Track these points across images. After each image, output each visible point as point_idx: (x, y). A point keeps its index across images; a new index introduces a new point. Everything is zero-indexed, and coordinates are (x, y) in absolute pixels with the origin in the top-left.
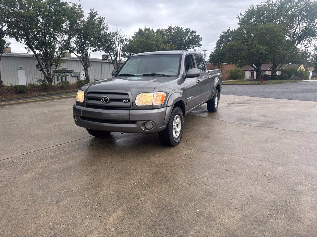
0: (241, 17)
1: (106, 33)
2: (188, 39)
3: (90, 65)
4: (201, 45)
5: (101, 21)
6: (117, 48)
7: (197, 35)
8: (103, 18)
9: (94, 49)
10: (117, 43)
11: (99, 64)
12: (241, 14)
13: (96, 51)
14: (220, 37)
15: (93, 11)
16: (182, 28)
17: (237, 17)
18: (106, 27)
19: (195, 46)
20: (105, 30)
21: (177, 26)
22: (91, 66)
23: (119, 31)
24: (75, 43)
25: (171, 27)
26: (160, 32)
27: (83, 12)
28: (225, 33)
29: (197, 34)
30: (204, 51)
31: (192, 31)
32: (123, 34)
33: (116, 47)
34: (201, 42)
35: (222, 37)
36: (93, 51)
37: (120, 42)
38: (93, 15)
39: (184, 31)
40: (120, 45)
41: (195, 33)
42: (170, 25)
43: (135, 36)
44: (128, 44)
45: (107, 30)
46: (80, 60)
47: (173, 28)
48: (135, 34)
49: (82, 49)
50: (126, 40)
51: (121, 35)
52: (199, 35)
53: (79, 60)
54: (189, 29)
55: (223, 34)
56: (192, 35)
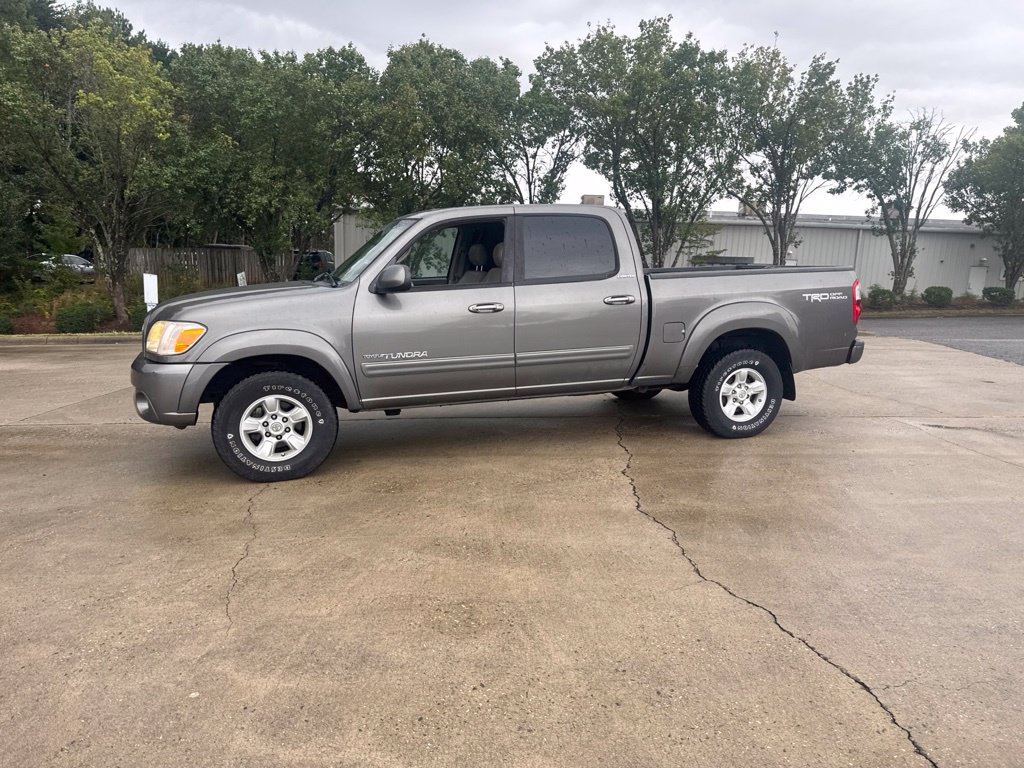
1: (884, 127)
3: (797, 239)
5: (862, 89)
6: (914, 178)
8: (872, 76)
9: (834, 184)
10: (919, 158)
13: (840, 190)
15: (824, 62)
20: (878, 116)
22: (800, 242)
24: (755, 170)
27: (791, 70)
32: (944, 126)
33: (912, 175)
36: (832, 192)
37: (932, 155)
38: (820, 73)
40: (928, 165)
43: (1015, 125)
44: (980, 162)
45: (887, 115)
46: (765, 225)
49: (782, 187)
50: (966, 145)
51: (933, 129)
53: (760, 222)
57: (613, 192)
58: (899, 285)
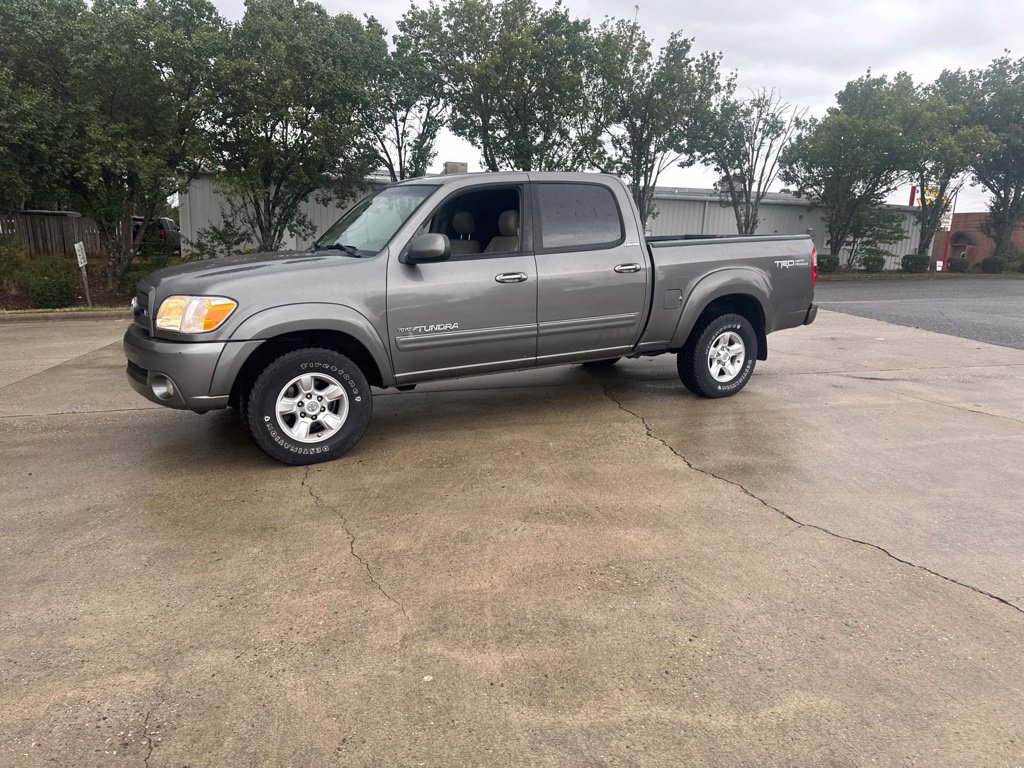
1: (728, 103)
3: (655, 211)
5: (708, 66)
6: (755, 153)
8: (717, 54)
9: (684, 157)
10: (759, 135)
11: (698, 209)
13: (690, 164)
15: (680, 39)
18: (730, 85)
20: (724, 93)
22: (658, 213)
23: (768, 96)
24: (616, 142)
25: (1006, 62)
27: (649, 45)
32: (781, 104)
33: (753, 150)
36: (682, 165)
37: (770, 132)
38: (677, 50)
40: (767, 141)
42: (999, 55)
44: (808, 139)
45: (731, 92)
47: (1012, 62)
48: (840, 102)
49: (640, 161)
50: (798, 123)
51: (772, 108)
57: (484, 160)
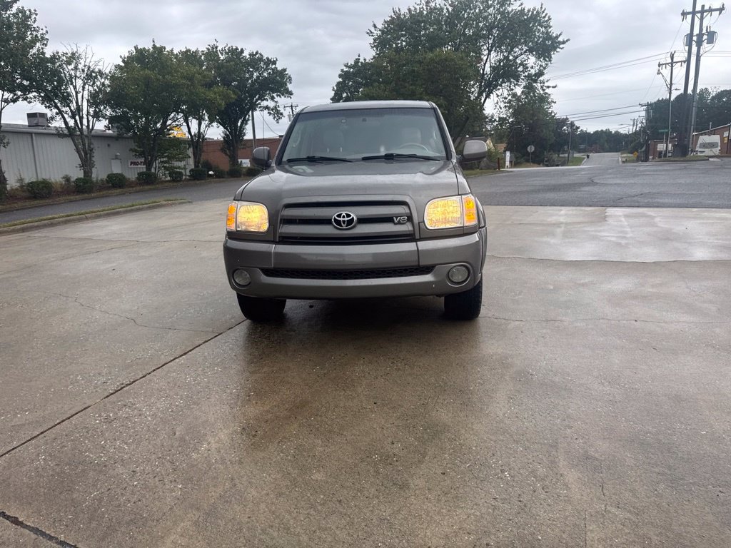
0: (377, 33)
1: (43, 53)
2: (258, 77)
3: (5, 141)
4: (290, 93)
5: (26, 18)
6: (80, 96)
7: (279, 69)
8: (33, 11)
9: (7, 95)
10: (79, 82)
11: (27, 139)
12: (375, 26)
13: (14, 101)
14: (340, 76)
16: (242, 51)
17: (368, 33)
18: (42, 38)
19: (277, 95)
20: (38, 44)
21: (229, 46)
22: (8, 143)
23: (81, 51)
25: (217, 47)
26: (189, 56)
28: (350, 67)
29: (279, 67)
30: (292, 106)
31: (268, 58)
32: (95, 59)
33: (77, 93)
34: (290, 87)
35: (345, 76)
37: (88, 80)
39: (248, 56)
41: (274, 63)
42: (213, 43)
43: (123, 65)
44: (109, 86)
45: (46, 45)
47: (219, 48)
48: (123, 61)
50: (102, 75)
51: (88, 61)
52: (285, 70)
54: (260, 54)
55: (346, 69)
56: (267, 69)
58: (87, 173)
